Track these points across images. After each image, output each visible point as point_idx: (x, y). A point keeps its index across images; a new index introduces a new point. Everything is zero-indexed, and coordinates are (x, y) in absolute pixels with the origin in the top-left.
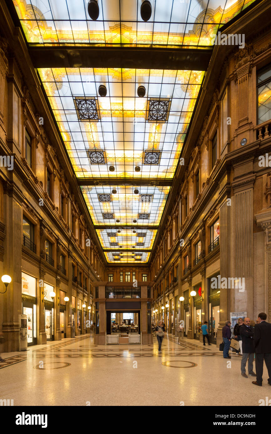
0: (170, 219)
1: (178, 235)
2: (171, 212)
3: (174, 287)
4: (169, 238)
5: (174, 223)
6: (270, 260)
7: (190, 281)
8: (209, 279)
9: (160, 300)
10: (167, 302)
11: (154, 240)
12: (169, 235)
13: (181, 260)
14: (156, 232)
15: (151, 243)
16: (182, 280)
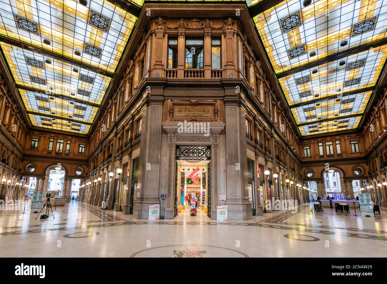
0: (111, 103)
1: (116, 118)
2: (112, 97)
3: (108, 162)
4: (109, 118)
5: (114, 107)
6: (170, 154)
7: (121, 159)
8: (134, 160)
9: (95, 173)
10: (101, 175)
11: (94, 116)
12: (109, 115)
13: (116, 140)
14: (97, 109)
15: (92, 118)
16: (115, 158)
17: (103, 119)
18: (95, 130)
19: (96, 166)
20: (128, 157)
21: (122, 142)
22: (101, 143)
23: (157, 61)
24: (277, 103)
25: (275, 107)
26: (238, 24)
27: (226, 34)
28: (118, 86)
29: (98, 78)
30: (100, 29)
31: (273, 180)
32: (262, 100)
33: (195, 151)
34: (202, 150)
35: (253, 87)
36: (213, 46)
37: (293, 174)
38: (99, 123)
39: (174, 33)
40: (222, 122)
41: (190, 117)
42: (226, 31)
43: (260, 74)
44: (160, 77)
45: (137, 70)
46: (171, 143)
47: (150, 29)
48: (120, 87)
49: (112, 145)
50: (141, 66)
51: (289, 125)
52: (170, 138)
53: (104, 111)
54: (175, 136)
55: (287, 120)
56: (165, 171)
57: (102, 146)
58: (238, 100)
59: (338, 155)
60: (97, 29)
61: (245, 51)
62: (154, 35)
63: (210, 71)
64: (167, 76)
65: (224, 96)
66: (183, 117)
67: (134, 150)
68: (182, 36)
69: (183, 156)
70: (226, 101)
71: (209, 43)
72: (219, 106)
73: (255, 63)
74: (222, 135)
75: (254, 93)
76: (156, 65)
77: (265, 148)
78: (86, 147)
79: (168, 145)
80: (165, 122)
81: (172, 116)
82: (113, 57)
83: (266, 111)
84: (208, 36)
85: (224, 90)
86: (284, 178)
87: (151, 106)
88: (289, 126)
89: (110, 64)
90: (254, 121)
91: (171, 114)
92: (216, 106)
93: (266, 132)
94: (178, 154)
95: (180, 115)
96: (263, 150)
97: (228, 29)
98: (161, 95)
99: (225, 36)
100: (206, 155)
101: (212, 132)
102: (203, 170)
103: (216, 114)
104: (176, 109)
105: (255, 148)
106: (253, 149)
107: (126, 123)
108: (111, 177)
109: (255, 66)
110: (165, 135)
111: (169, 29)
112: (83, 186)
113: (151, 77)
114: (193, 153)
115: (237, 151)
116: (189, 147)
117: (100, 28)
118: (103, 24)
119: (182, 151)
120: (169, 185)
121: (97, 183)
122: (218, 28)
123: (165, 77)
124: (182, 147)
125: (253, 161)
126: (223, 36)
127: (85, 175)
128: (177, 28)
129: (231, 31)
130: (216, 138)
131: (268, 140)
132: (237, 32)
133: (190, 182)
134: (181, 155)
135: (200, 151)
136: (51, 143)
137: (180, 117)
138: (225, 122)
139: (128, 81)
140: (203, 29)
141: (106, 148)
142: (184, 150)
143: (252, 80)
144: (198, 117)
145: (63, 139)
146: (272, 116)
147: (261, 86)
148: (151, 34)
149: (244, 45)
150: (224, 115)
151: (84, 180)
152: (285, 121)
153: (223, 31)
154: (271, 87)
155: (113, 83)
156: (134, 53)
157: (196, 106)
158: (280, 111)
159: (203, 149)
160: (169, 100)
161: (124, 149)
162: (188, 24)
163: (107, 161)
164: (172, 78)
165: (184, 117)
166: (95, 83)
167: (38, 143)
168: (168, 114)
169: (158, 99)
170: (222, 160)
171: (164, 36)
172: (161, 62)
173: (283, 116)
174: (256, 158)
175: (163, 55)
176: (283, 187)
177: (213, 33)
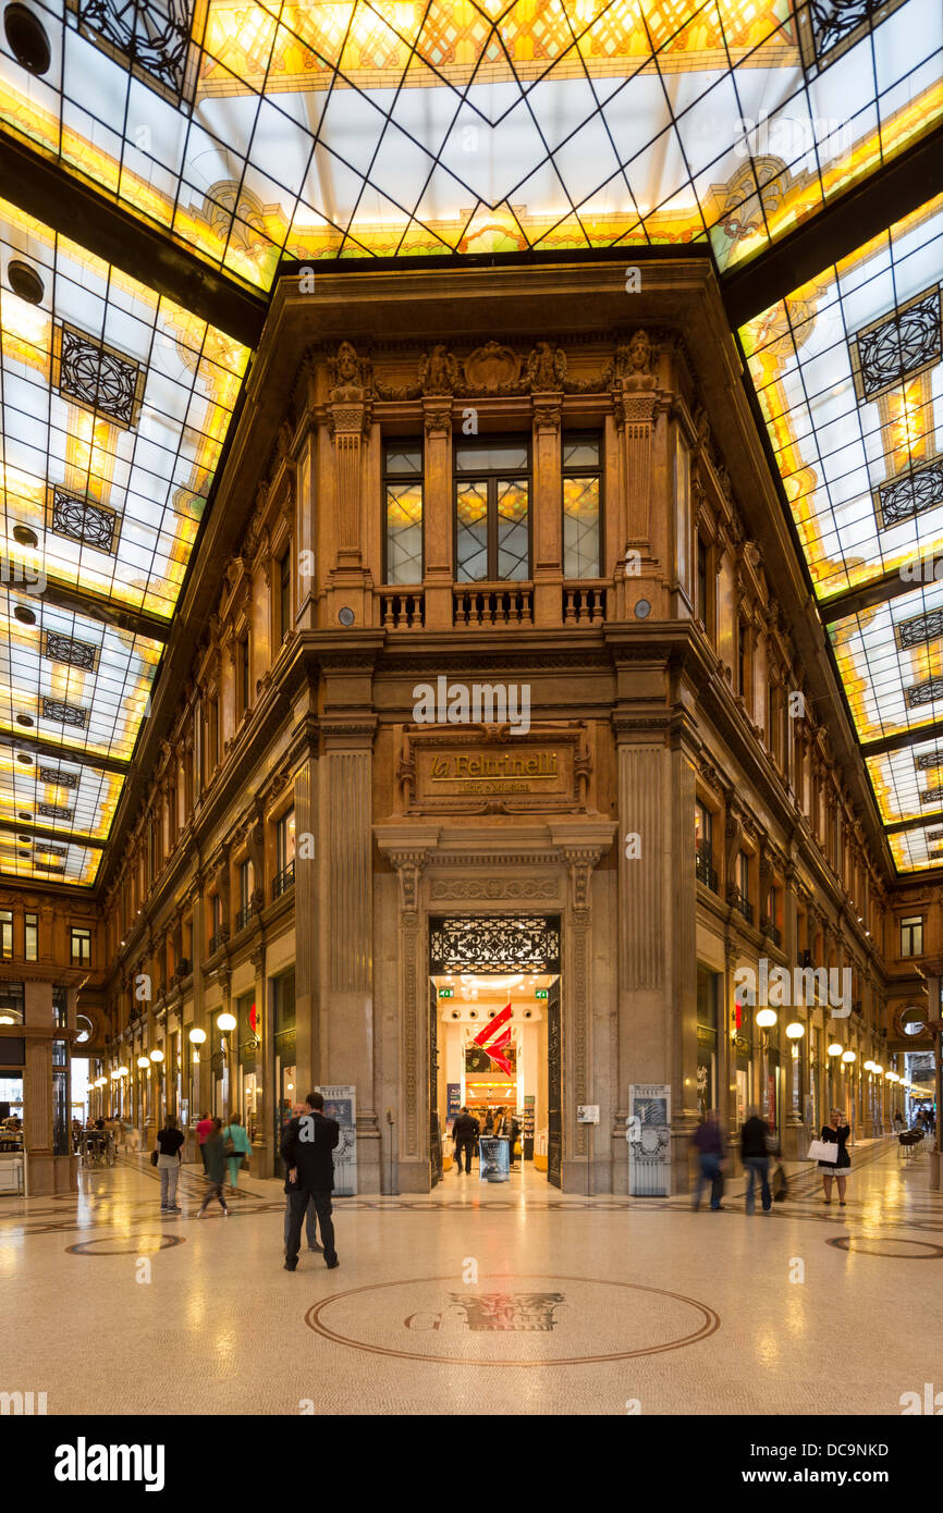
0: (168, 753)
1: (193, 815)
2: (171, 729)
3: (182, 992)
4: (167, 815)
5: (182, 772)
6: (410, 953)
7: (227, 979)
8: (275, 980)
9: (138, 1032)
10: (160, 1043)
11: (113, 809)
12: (166, 805)
13: (201, 903)
14: (118, 781)
15: (103, 817)
16: (205, 973)
17: (146, 822)
18: (121, 866)
19: (141, 1010)
20: (254, 967)
21: (227, 913)
22: (149, 919)
23: (341, 555)
24: (814, 735)
25: (807, 750)
26: (674, 363)
27: (622, 412)
28: (192, 676)
29: (113, 644)
30: (104, 415)
31: (783, 1048)
32: (759, 721)
33: (503, 938)
34: (527, 936)
35: (729, 664)
36: (568, 472)
37: (853, 1026)
38: (131, 837)
39: (408, 415)
40: (606, 816)
41: (479, 799)
42: (625, 396)
43: (755, 602)
44: (358, 623)
45: (263, 602)
46: (409, 907)
47: (305, 403)
48: (199, 680)
49: (190, 926)
50: (276, 579)
51: (852, 827)
52: (407, 886)
53: (146, 789)
54: (426, 879)
55: (846, 807)
56: (391, 1019)
57: (151, 928)
58: (668, 717)
60: (91, 417)
61: (702, 495)
62: (323, 433)
63: (557, 593)
64: (383, 621)
65: (615, 704)
66: (451, 799)
67: (274, 939)
68: (438, 430)
69: (458, 958)
70: (622, 724)
71: (554, 457)
72: (593, 747)
73: (739, 550)
74: (606, 872)
75: (729, 687)
76: (339, 569)
77: (763, 923)
78: (96, 937)
79: (399, 916)
80: (386, 822)
81: (413, 796)
82: (165, 547)
83: (774, 768)
84: (548, 426)
85: (615, 674)
86: (822, 1041)
87: (329, 753)
88: (852, 833)
89: (153, 579)
90: (728, 807)
91: (406, 786)
92: (583, 748)
93: (769, 858)
94: (437, 953)
95: (442, 789)
96: (755, 932)
97: (632, 388)
98: (363, 707)
99: (619, 423)
100: (541, 953)
101: (567, 859)
102: (528, 1015)
103: (583, 780)
104: (426, 762)
105: (726, 923)
106: (719, 926)
107: (234, 832)
108: (198, 1046)
109: (738, 566)
110: (386, 877)
111: (383, 397)
112: (101, 1082)
113: (322, 627)
114: (495, 945)
115: (659, 933)
116: (480, 925)
117: (102, 409)
118: (115, 392)
119: (452, 940)
120: (408, 1072)
121: (149, 1073)
122: (588, 382)
123: (377, 625)
124: (451, 925)
125: (715, 976)
126: (609, 422)
127: (101, 1042)
128: (419, 395)
129: (643, 395)
130: (581, 883)
131: (775, 890)
132: (669, 400)
133: (476, 1062)
134: (449, 955)
135: (520, 936)
137: (442, 799)
138: (616, 817)
139: (228, 654)
140: (528, 391)
141: (170, 939)
142: (458, 934)
143: (726, 633)
144: (510, 798)
145: (11, 907)
146: (793, 789)
147: (759, 656)
148: (313, 429)
149: (695, 463)
150: (614, 788)
151: (103, 1062)
152: (839, 813)
153: (611, 398)
154: (796, 662)
155: (171, 667)
156: (247, 523)
157: (506, 749)
158: (823, 768)
159: (531, 929)
160: (398, 728)
161: (234, 937)
162: (462, 372)
163: (176, 987)
164: (403, 626)
165: (456, 799)
166: (102, 669)
168: (396, 786)
169: (353, 724)
170: (602, 974)
171: (366, 433)
172: (360, 557)
173: (835, 791)
174: (730, 965)
175: (364, 526)
176: (817, 1072)
177: (567, 409)
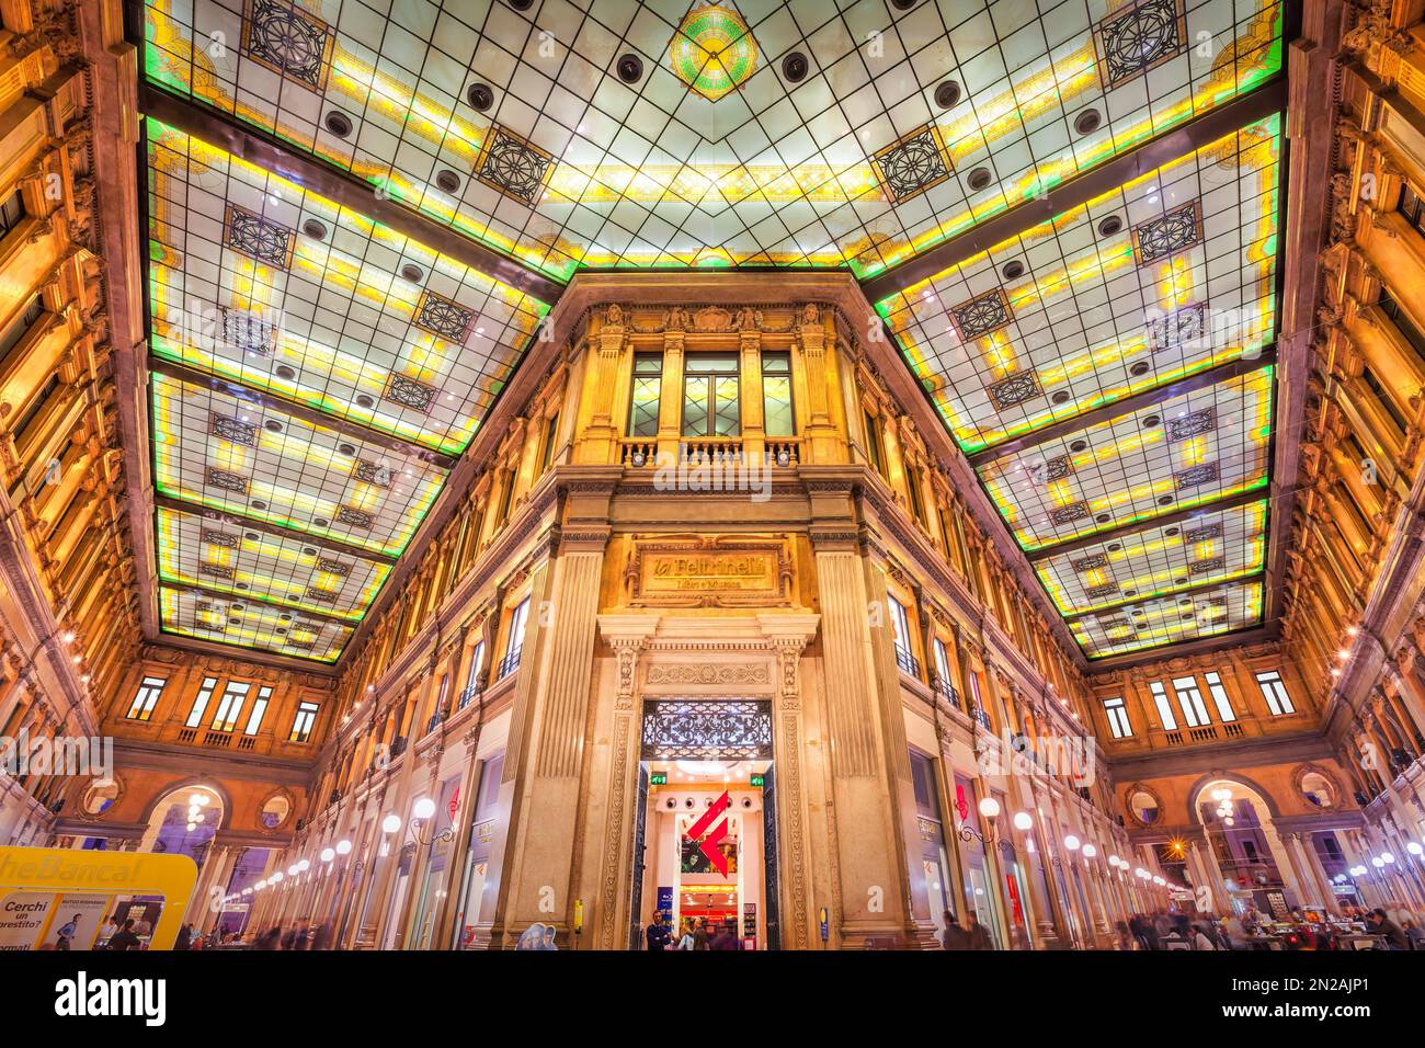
0: (433, 550)
1: (442, 601)
2: (441, 531)
4: (419, 600)
5: (441, 564)
6: (622, 736)
7: (435, 761)
8: (484, 764)
9: (333, 818)
10: (353, 830)
11: (373, 594)
12: (420, 592)
13: (431, 681)
14: (385, 571)
15: (361, 600)
16: (417, 753)
19: (343, 790)
20: (465, 748)
21: (452, 691)
22: (378, 695)
23: (595, 418)
24: (985, 546)
25: (981, 556)
26: (834, 320)
27: (802, 343)
28: (467, 494)
29: (410, 470)
30: (443, 336)
31: (1016, 842)
32: (935, 534)
33: (716, 721)
34: (739, 720)
35: (902, 494)
36: (765, 374)
37: (1086, 814)
38: (383, 619)
39: (654, 341)
40: (809, 610)
41: (696, 594)
42: (804, 335)
43: (916, 452)
44: (604, 462)
45: (533, 446)
46: (624, 691)
47: (583, 333)
48: (472, 497)
49: (415, 702)
50: (546, 431)
51: (1035, 619)
52: (625, 670)
53: (408, 578)
54: (643, 664)
55: (1026, 602)
56: (598, 807)
57: (377, 705)
58: (856, 532)
59: (1229, 727)
60: (434, 338)
61: (864, 389)
62: (593, 349)
63: (761, 445)
64: (623, 460)
65: (811, 522)
66: (670, 594)
67: (490, 720)
68: (675, 349)
69: (671, 742)
70: (818, 537)
71: (756, 366)
72: (794, 553)
73: (898, 421)
74: (811, 659)
75: (903, 511)
76: (593, 427)
77: (970, 707)
78: (323, 711)
79: (615, 699)
80: (609, 613)
81: (636, 590)
82: (467, 409)
83: (954, 572)
84: (751, 349)
85: (809, 500)
86: (1057, 833)
87: (566, 555)
88: (1037, 623)
89: (452, 429)
90: (919, 602)
91: (631, 583)
92: (785, 554)
93: (965, 646)
94: (649, 737)
95: (662, 585)
96: (964, 715)
98: (600, 520)
99: (801, 348)
100: (754, 738)
101: (776, 647)
102: (748, 804)
103: (787, 580)
104: (650, 562)
105: (934, 708)
106: (927, 709)
107: (473, 617)
108: (389, 837)
109: (898, 430)
110: (605, 661)
111: (637, 331)
113: (575, 464)
114: (707, 729)
115: (867, 718)
117: (443, 333)
118: (454, 325)
119: (665, 723)
122: (778, 328)
123: (619, 463)
124: (665, 708)
125: (931, 761)
126: (794, 348)
127: (292, 829)
128: (662, 331)
129: (816, 335)
130: (790, 669)
132: (834, 338)
133: (694, 860)
134: (662, 738)
135: (732, 720)
136: (204, 697)
137: (663, 594)
138: (818, 611)
139: (498, 480)
141: (392, 716)
142: (672, 717)
143: (897, 473)
144: (723, 594)
145: (249, 680)
147: (926, 490)
148: (587, 347)
149: (858, 373)
150: (815, 586)
152: (1021, 607)
153: (794, 336)
154: (957, 493)
155: (452, 486)
156: (531, 397)
157: (719, 554)
158: (999, 571)
159: (744, 713)
160: (628, 537)
161: (453, 716)
163: (385, 766)
165: (674, 594)
166: (397, 487)
167: (159, 696)
168: (622, 582)
169: (590, 532)
170: (815, 760)
171: (623, 349)
172: (610, 419)
173: (1013, 589)
174: (943, 748)
175: (615, 400)
176: (1060, 870)
177: (764, 340)
